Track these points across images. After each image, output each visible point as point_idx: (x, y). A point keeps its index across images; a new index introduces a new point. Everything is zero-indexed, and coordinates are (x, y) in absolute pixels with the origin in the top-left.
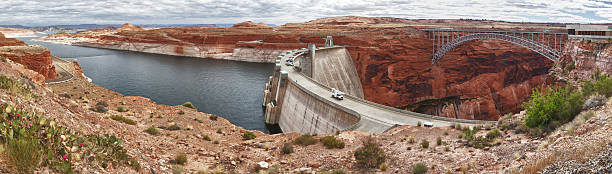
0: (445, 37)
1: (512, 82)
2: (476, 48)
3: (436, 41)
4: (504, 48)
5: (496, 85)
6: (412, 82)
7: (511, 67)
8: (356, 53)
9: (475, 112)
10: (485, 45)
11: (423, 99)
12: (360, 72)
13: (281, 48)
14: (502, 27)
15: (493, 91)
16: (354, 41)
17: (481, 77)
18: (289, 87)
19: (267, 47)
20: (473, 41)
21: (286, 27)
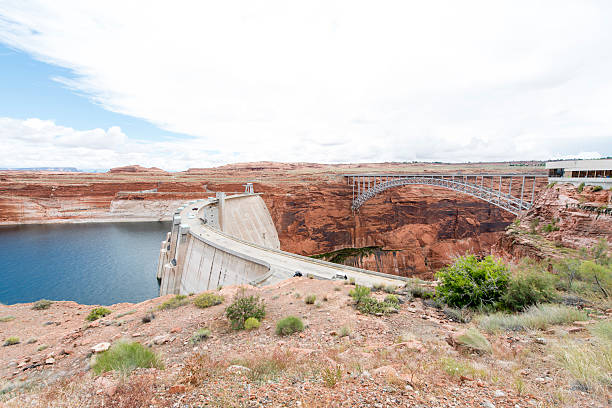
0: (367, 183)
1: (448, 237)
2: (403, 195)
3: (356, 188)
4: (439, 196)
5: (427, 238)
6: (330, 229)
7: (449, 218)
8: (270, 200)
9: (399, 265)
10: (414, 191)
11: (342, 247)
12: (275, 220)
13: (182, 197)
14: (437, 170)
15: (423, 244)
16: (269, 189)
17: (408, 228)
18: (191, 241)
19: (164, 197)
20: (399, 187)
21: (189, 173)
